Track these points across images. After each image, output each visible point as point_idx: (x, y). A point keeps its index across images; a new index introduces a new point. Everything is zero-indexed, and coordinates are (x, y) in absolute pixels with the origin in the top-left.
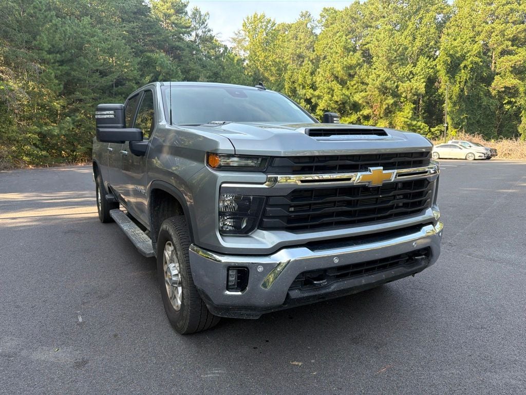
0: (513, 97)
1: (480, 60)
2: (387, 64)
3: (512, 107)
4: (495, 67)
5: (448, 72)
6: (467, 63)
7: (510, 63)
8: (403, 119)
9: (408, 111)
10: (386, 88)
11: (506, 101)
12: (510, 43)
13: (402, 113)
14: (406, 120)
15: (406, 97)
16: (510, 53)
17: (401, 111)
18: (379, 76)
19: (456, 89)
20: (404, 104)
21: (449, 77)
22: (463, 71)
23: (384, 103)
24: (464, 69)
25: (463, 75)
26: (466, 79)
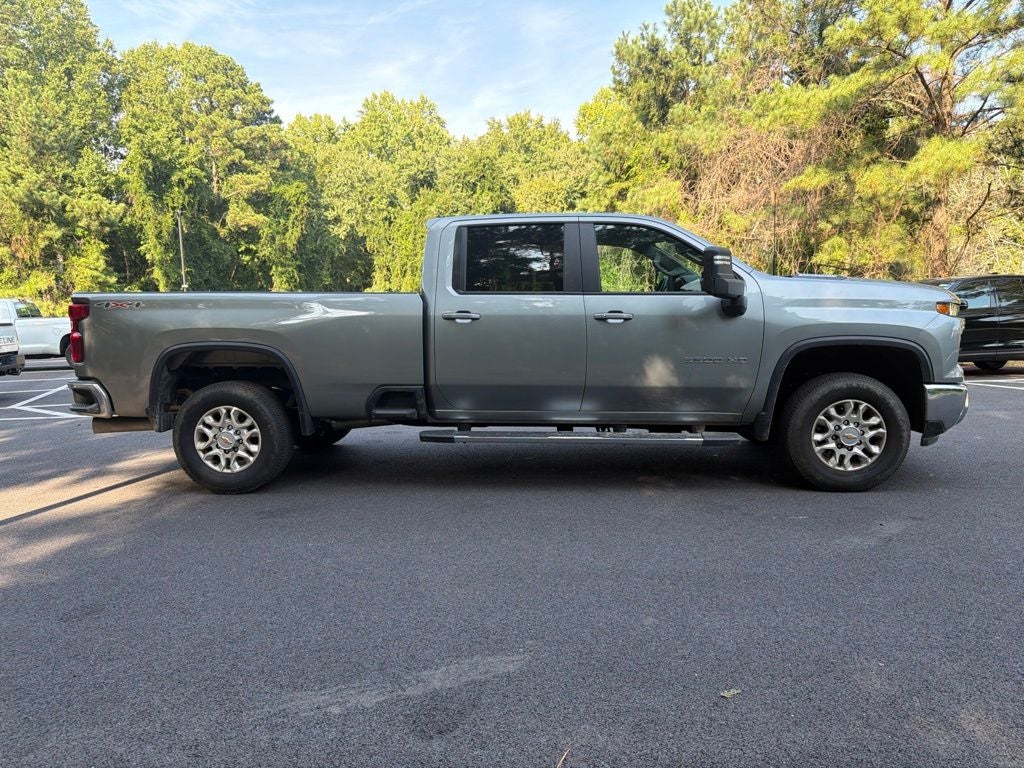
0: (252, 243)
1: (203, 174)
2: (32, 153)
3: (253, 259)
4: (220, 189)
5: (149, 188)
6: (183, 174)
7: (249, 187)
8: (89, 272)
9: (95, 256)
10: (41, 205)
11: (243, 248)
12: (242, 153)
13: (83, 259)
14: (96, 273)
15: (88, 228)
16: (244, 169)
17: (79, 255)
18: (20, 176)
19: (167, 220)
20: (82, 241)
21: (152, 196)
22: (176, 189)
23: (41, 235)
24: (178, 186)
25: (177, 196)
26: (183, 204)
